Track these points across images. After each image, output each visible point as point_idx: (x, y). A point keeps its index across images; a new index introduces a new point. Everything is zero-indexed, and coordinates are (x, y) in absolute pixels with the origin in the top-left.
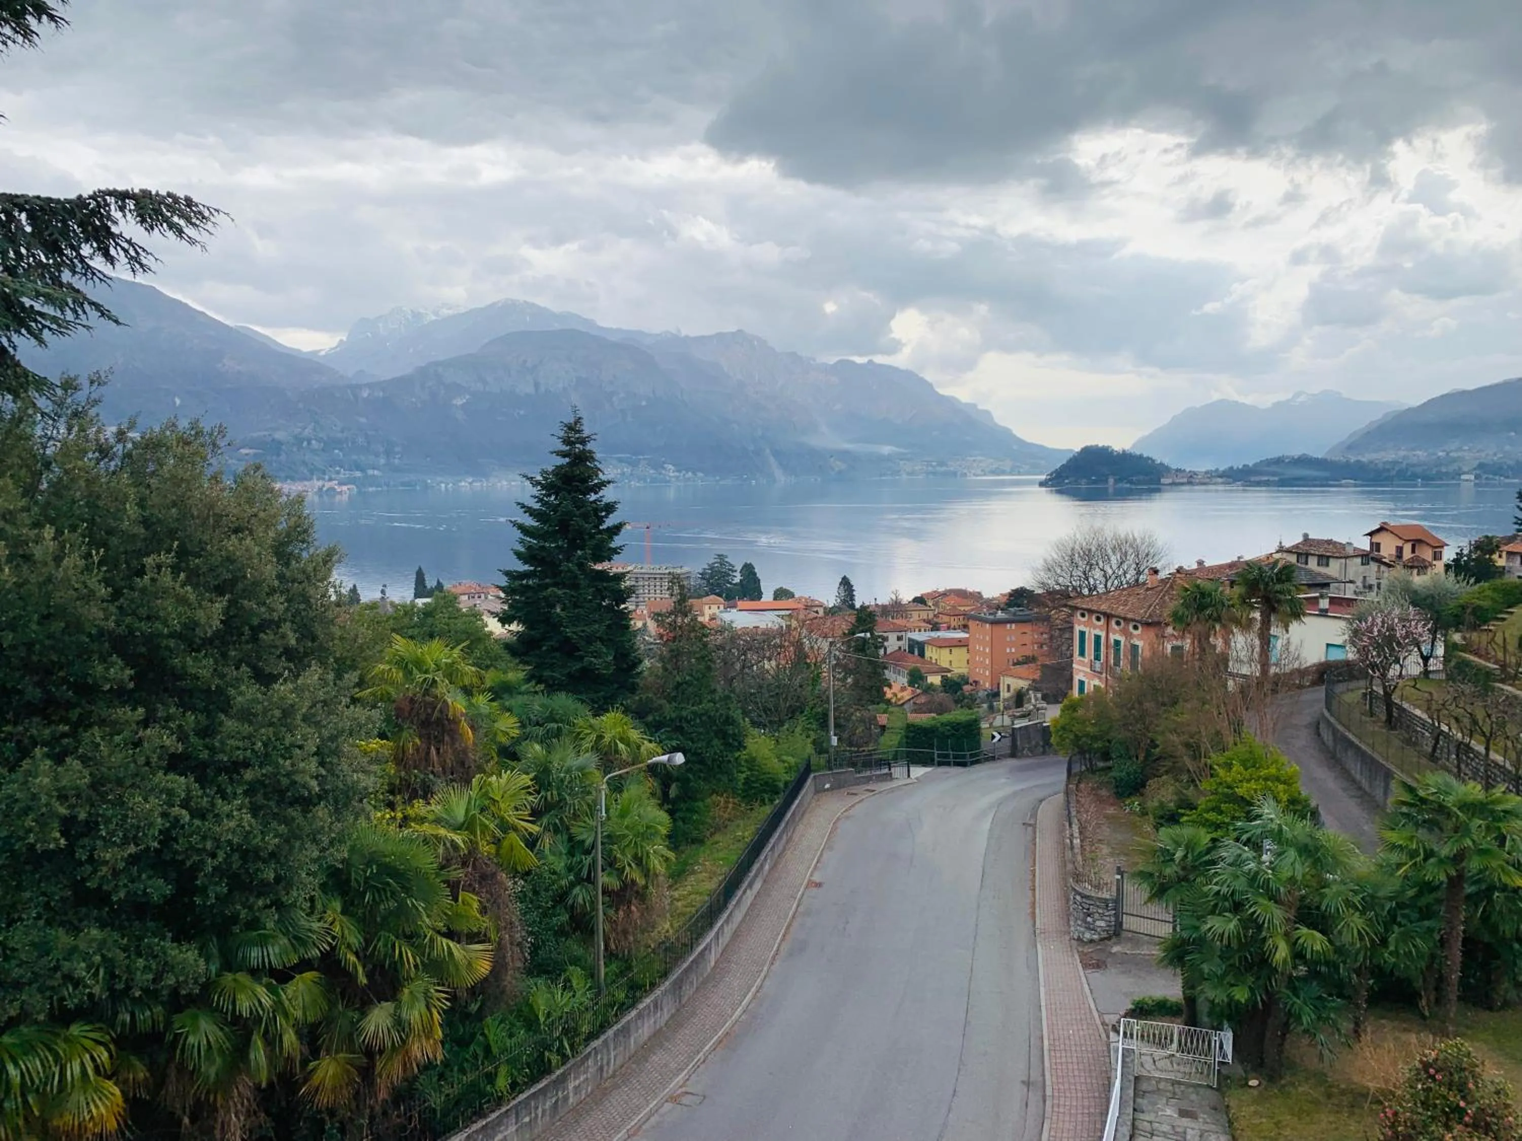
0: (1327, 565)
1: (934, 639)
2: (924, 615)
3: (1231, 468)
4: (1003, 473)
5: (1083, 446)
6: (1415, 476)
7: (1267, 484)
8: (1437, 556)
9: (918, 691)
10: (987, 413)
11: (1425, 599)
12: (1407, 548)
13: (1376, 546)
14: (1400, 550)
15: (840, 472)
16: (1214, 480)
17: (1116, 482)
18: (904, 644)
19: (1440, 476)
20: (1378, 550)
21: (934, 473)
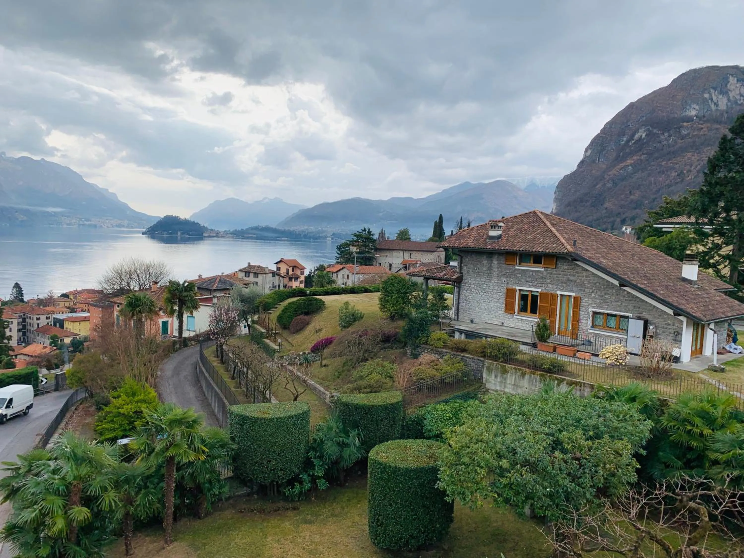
0: (258, 277)
1: (70, 318)
2: (67, 304)
3: (236, 230)
4: (124, 226)
5: (165, 215)
6: (310, 238)
7: (251, 238)
8: (302, 273)
9: (55, 348)
10: (115, 195)
11: (247, 299)
12: (291, 269)
13: (279, 269)
14: (288, 270)
15: (22, 221)
16: (228, 235)
17: (182, 234)
18: (51, 321)
19: (320, 237)
20: (280, 270)
21: (83, 225)
